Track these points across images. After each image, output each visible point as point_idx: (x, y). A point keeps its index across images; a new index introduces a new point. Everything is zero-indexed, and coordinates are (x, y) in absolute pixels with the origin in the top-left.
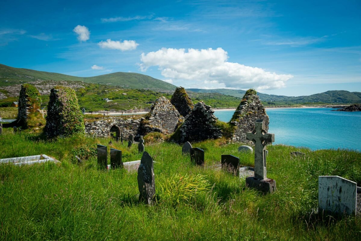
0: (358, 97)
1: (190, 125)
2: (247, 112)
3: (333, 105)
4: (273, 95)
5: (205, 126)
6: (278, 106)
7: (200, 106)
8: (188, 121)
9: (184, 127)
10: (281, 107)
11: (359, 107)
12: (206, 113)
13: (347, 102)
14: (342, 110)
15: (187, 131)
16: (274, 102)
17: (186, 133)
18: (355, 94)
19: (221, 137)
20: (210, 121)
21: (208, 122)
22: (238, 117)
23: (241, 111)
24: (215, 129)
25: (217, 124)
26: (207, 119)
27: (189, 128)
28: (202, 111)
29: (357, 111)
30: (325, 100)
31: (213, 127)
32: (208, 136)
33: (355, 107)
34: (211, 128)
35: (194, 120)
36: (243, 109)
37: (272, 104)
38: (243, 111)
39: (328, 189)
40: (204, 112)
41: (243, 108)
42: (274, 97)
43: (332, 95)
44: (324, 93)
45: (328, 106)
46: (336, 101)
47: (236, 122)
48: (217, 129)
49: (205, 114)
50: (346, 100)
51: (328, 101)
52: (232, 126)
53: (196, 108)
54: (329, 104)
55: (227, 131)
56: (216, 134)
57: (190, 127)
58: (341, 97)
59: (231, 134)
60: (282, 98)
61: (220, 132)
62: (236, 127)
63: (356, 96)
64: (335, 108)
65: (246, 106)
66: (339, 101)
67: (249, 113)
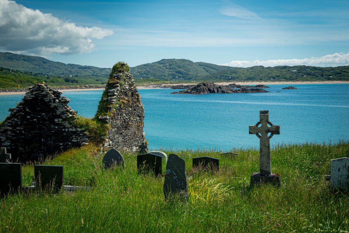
0: (204, 71)
1: (19, 126)
2: (119, 101)
3: (171, 83)
4: (73, 65)
5: (53, 127)
6: (85, 86)
7: (42, 91)
8: (16, 120)
9: (6, 131)
10: (91, 87)
11: (208, 87)
12: (55, 104)
13: (190, 79)
14: (187, 92)
15: (14, 138)
16: (76, 79)
17: (11, 143)
18: (200, 65)
19: (87, 144)
20: (64, 117)
21: (60, 120)
22: (110, 109)
23: (112, 99)
24: (74, 130)
25: (79, 121)
26: (58, 113)
27: (18, 132)
28: (46, 100)
29: (206, 93)
30: (159, 74)
31: (71, 127)
32: (61, 144)
33: (203, 87)
34: (66, 130)
35: (28, 117)
36: (115, 95)
37: (73, 81)
38: (115, 98)
39: (339, 170)
40: (50, 101)
41: (116, 93)
42: (76, 69)
43: (168, 67)
44: (157, 62)
45: (164, 86)
46: (174, 77)
47: (108, 117)
48: (79, 130)
49: (53, 105)
50: (188, 75)
51: (163, 77)
52: (103, 125)
53: (32, 95)
54: (166, 82)
55: (96, 133)
56: (77, 139)
57: (21, 131)
58: (181, 70)
59: (102, 137)
60: (89, 70)
61: (85, 135)
62: (108, 125)
63: (201, 69)
64: (176, 88)
65: (118, 90)
66: (179, 77)
67: (122, 102)
